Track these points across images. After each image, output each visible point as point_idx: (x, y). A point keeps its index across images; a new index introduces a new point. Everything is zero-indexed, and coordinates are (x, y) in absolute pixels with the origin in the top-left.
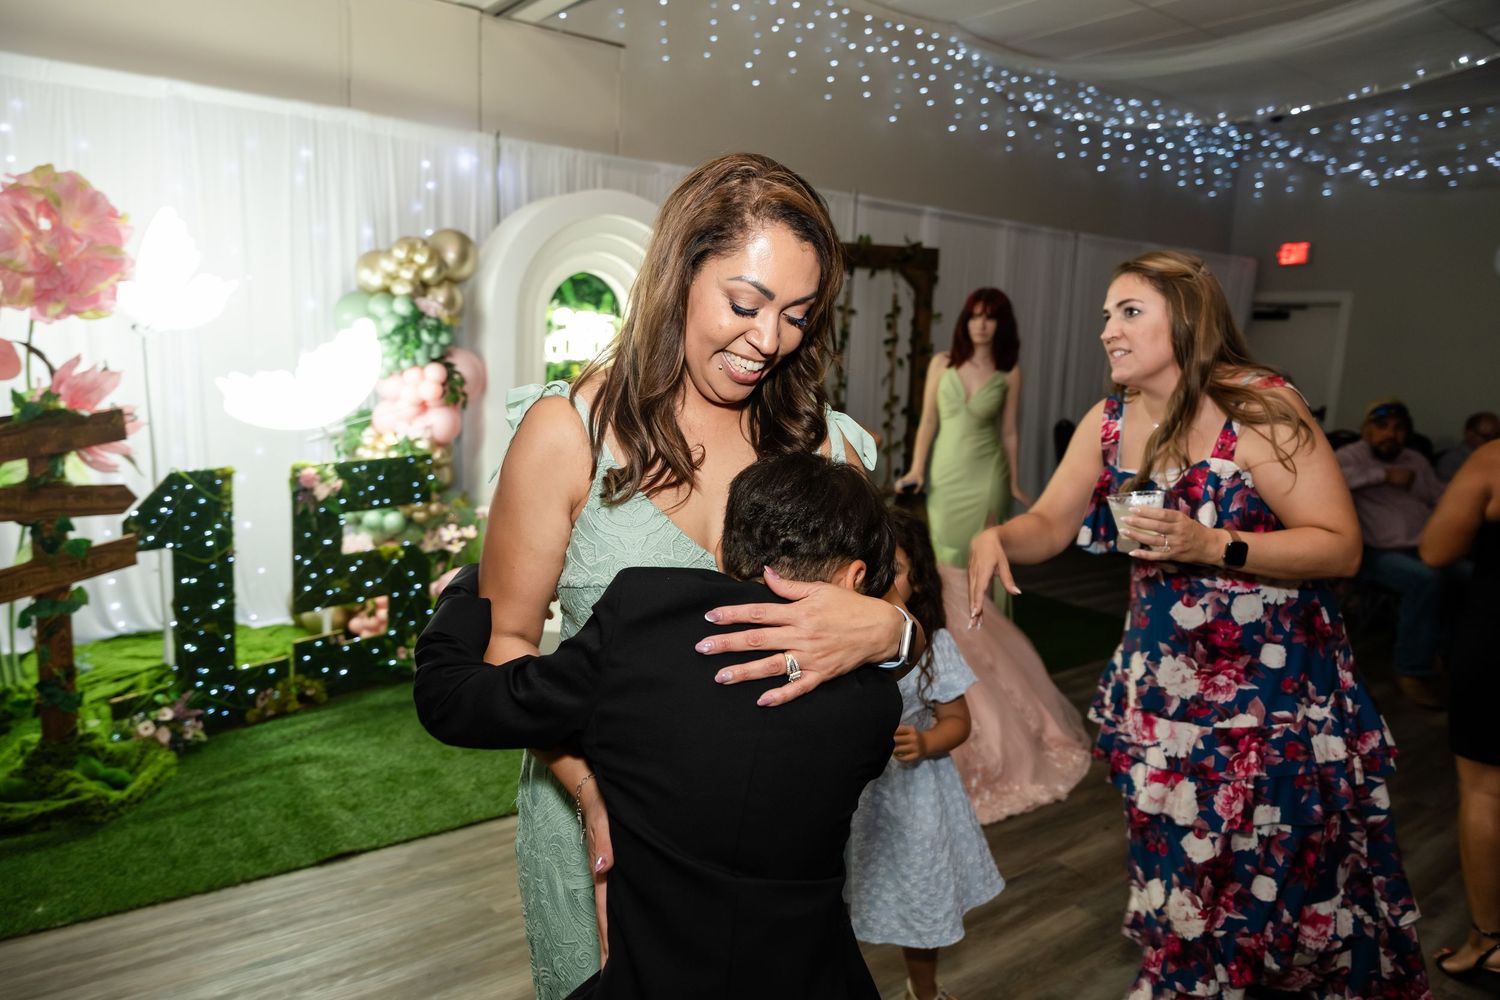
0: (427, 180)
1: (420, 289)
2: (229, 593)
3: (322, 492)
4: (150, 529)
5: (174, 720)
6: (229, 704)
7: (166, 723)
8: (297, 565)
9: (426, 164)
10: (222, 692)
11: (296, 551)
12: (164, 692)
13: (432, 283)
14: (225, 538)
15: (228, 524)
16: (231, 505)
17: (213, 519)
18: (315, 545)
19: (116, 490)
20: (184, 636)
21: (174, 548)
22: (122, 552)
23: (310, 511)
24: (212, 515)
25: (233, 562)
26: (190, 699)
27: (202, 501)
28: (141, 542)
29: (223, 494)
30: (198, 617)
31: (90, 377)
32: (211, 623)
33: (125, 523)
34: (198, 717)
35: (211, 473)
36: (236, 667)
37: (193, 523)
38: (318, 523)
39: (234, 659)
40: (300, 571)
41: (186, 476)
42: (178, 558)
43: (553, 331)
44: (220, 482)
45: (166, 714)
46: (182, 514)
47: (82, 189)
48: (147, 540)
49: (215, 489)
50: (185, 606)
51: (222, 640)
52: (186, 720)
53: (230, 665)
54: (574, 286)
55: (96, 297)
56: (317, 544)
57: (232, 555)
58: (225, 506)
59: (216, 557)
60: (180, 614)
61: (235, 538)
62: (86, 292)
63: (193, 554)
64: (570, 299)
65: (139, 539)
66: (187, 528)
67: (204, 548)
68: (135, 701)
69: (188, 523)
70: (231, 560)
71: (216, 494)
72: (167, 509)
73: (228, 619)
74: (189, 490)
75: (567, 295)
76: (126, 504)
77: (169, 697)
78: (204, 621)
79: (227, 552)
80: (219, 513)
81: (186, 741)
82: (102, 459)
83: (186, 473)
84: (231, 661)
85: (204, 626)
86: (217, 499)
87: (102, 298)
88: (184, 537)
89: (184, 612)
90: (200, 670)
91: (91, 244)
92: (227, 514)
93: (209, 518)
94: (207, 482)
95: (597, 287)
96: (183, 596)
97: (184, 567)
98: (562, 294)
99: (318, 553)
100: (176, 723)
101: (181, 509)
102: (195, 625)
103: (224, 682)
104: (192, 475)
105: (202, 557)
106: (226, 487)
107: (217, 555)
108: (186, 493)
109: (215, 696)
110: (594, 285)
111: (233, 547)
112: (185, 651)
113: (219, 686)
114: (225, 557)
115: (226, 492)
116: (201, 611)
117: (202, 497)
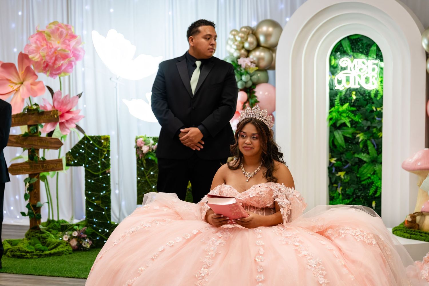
1: (246, 53)
2: (108, 189)
3: (145, 149)
4: (76, 158)
7: (74, 237)
11: (138, 175)
12: (78, 225)
13: (251, 49)
14: (106, 165)
15: (107, 158)
16: (108, 152)
17: (100, 157)
18: (145, 173)
19: (54, 140)
20: (89, 204)
21: (85, 167)
22: (56, 164)
23: (140, 157)
24: (100, 155)
25: (110, 176)
26: (86, 230)
27: (96, 149)
28: (72, 163)
29: (103, 146)
30: (94, 197)
31: (68, 98)
32: (99, 200)
33: (67, 154)
34: (90, 239)
35: (99, 137)
36: (110, 222)
37: (93, 157)
38: (146, 164)
39: (110, 218)
40: (140, 184)
41: (89, 138)
42: (86, 171)
43: (339, 72)
44: (103, 141)
45: (75, 234)
46: (87, 153)
47: (58, 29)
48: (74, 162)
49: (100, 144)
50: (89, 191)
51: (103, 209)
52: (84, 239)
53: (108, 221)
54: (351, 44)
55: (59, 68)
56: (147, 173)
57: (109, 173)
58: (105, 151)
59: (100, 173)
60: (87, 195)
61: (111, 166)
62: (56, 67)
63: (92, 170)
64: (349, 51)
65: (71, 161)
66: (90, 159)
67: (97, 168)
68: (68, 226)
69: (90, 157)
70: (109, 175)
71: (101, 146)
72: (82, 151)
73: (107, 200)
74: (91, 144)
75: (347, 49)
76: (58, 146)
77: (79, 227)
78: (97, 199)
79: (106, 171)
80: (102, 154)
81: (84, 247)
82: (67, 130)
83: (89, 136)
84: (108, 219)
85: (96, 201)
86: (101, 148)
87: (63, 68)
88: (89, 163)
89: (88, 193)
90: (94, 220)
91: (56, 50)
92: (106, 155)
93: (99, 156)
94: (98, 140)
95: (367, 42)
96: (88, 186)
97: (88, 175)
98: (344, 49)
99: (147, 178)
100: (79, 238)
101: (87, 151)
102: (93, 200)
103: (103, 227)
104: (92, 137)
105: (95, 172)
106: (105, 143)
107: (101, 172)
108: (89, 144)
109: (99, 232)
110: (364, 41)
111: (109, 169)
112: (90, 210)
113: (102, 229)
114: (105, 173)
115: (104, 146)
116: (96, 195)
117: (96, 147)
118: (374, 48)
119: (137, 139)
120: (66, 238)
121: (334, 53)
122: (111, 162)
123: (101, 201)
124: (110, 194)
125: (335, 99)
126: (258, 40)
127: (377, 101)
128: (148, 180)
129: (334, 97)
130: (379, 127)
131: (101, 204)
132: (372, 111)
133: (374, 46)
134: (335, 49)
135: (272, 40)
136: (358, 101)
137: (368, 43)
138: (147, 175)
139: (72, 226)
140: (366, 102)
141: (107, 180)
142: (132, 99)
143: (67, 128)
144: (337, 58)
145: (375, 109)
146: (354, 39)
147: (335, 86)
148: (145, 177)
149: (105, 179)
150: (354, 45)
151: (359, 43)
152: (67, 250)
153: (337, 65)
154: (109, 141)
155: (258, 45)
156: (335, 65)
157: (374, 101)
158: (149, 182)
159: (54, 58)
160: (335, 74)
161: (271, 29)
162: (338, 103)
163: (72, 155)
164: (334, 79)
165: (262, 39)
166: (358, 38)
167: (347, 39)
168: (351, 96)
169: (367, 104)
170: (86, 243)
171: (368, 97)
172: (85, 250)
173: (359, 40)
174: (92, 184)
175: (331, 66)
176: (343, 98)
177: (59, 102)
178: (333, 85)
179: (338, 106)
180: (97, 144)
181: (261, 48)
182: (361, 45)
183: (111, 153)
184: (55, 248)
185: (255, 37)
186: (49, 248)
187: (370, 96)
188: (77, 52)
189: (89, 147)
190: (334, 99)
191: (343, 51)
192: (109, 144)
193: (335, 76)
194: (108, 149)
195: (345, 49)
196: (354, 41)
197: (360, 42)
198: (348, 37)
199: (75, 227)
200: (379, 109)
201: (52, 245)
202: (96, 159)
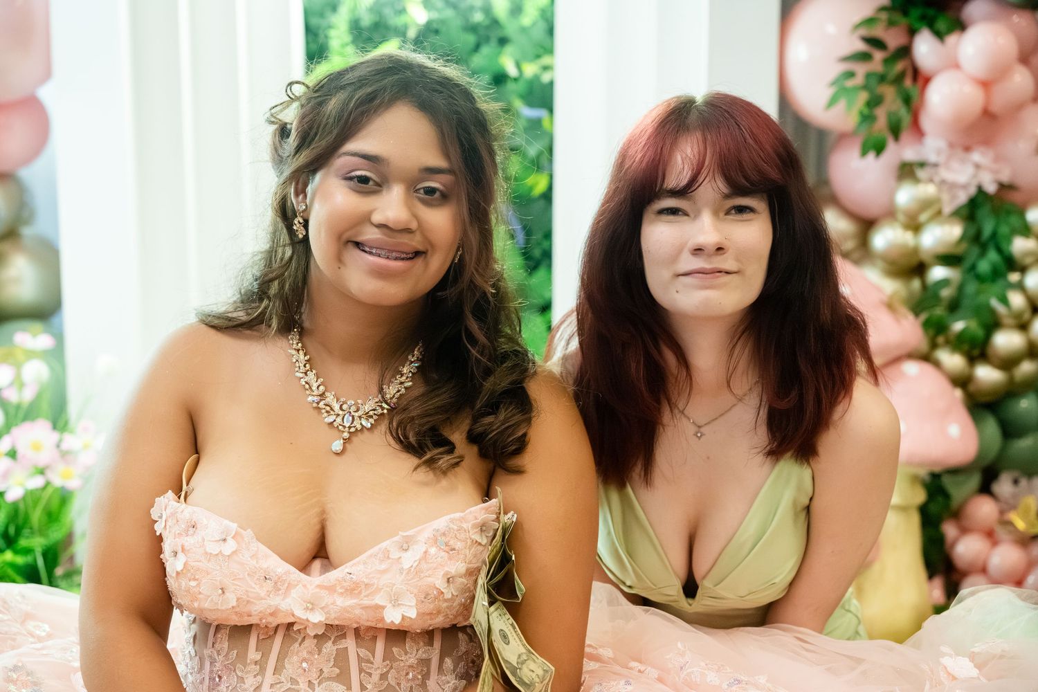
125: (330, 27)
127: (524, 30)
129: (321, 15)
130: (532, 151)
132: (500, 79)
136: (437, 32)
140: (471, 39)
145: (512, 71)
157: (510, 29)
162: (344, 45)
168: (402, 11)
169: (477, 48)
171: (478, 17)
176: (367, 20)
179: (342, 54)
187: (487, 10)
190: (323, 23)
200: (530, 70)
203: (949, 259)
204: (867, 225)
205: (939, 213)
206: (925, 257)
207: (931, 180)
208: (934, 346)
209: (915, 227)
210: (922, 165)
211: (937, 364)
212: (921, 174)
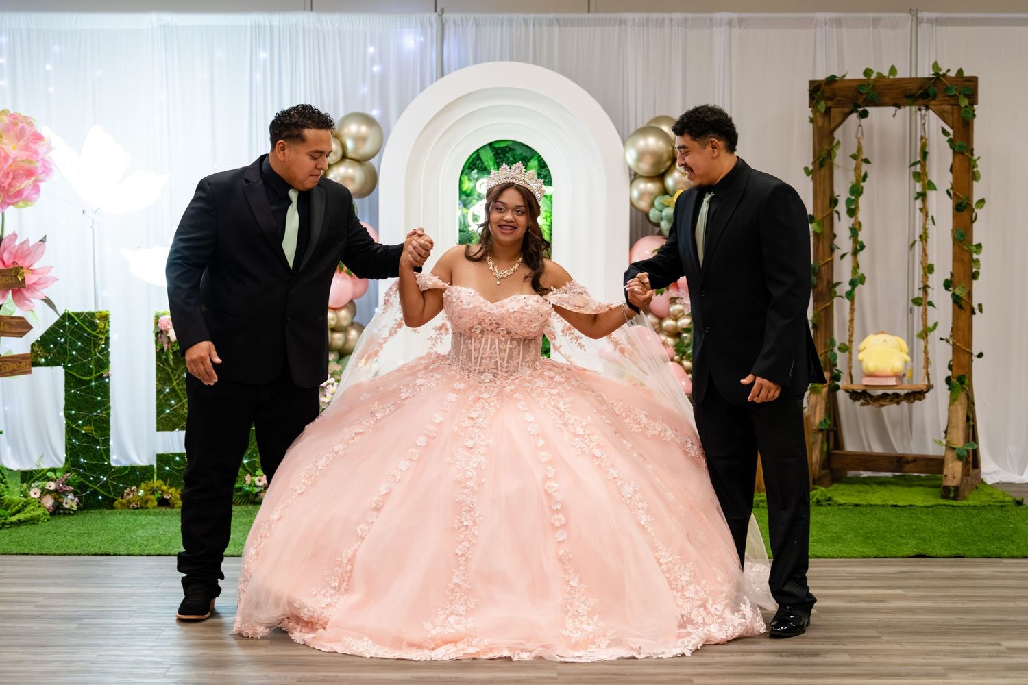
0: (372, 65)
2: (105, 405)
4: (49, 351)
5: (56, 491)
6: (102, 492)
7: (49, 492)
8: (159, 392)
9: (371, 50)
10: (97, 480)
11: (159, 380)
12: (54, 470)
14: (103, 364)
15: (105, 351)
16: (107, 339)
17: (92, 349)
18: (172, 377)
19: (16, 320)
20: (71, 432)
21: (65, 367)
22: (20, 363)
23: (166, 348)
24: (92, 345)
25: (109, 382)
26: (69, 478)
27: (86, 335)
28: (43, 360)
29: (99, 330)
30: (81, 419)
31: (26, 246)
32: (91, 426)
33: (33, 345)
34: (75, 494)
35: (92, 315)
36: (109, 464)
37: (79, 350)
38: (173, 359)
39: (108, 456)
40: (161, 396)
41: (73, 315)
42: (66, 373)
43: (474, 201)
44: (98, 321)
45: (52, 486)
46: (70, 342)
47: (15, 125)
48: (46, 359)
49: (94, 326)
50: (72, 410)
51: (98, 440)
52: (65, 493)
53: (105, 461)
54: (495, 155)
55: (19, 193)
56: (174, 376)
57: (108, 377)
58: (101, 339)
59: (93, 377)
60: (68, 416)
61: (110, 365)
62: (13, 191)
63: (77, 373)
64: (492, 168)
65: (41, 357)
66: (74, 353)
67: (86, 370)
68: (34, 473)
69: (75, 350)
70: (107, 380)
71: (94, 330)
72: (61, 339)
73: (103, 425)
74: (76, 326)
75: (488, 164)
76: (24, 331)
77: (55, 475)
78: (86, 424)
79: (102, 374)
80: (96, 345)
81: (65, 509)
82: (27, 302)
83: (73, 313)
84: (105, 458)
85: (85, 428)
86: (95, 333)
87: (25, 193)
88: (73, 359)
89: (71, 414)
90: (82, 460)
91: (15, 160)
92: (103, 346)
93: (91, 347)
94: (88, 321)
95: (522, 154)
96: (71, 403)
97: (70, 381)
98: (483, 164)
99: (175, 383)
100: (58, 493)
101: (70, 339)
102: (78, 426)
103: (98, 473)
104: (78, 315)
105: (83, 376)
106: (102, 325)
107: (94, 375)
108: (73, 327)
109: (90, 482)
110: (519, 151)
111: (109, 370)
112: (72, 444)
113: (95, 476)
114: (101, 377)
115: (101, 329)
116: (84, 416)
117: (86, 331)
118: (534, 163)
119: (157, 318)
120: (35, 493)
121: (467, 170)
122: (112, 358)
123: (94, 426)
124: (108, 414)
126: (344, 147)
128: (176, 388)
131: (94, 433)
133: (535, 160)
134: (468, 164)
135: (367, 148)
137: (524, 154)
138: (176, 380)
139: (42, 473)
141: (104, 389)
142: (139, 247)
143: (26, 299)
144: (471, 178)
146: (499, 148)
147: (469, 226)
148: (172, 383)
149: (100, 387)
150: (500, 158)
151: (507, 155)
152: (44, 514)
153: (471, 191)
154: (109, 322)
155: (344, 157)
156: (468, 192)
158: (179, 391)
159: (11, 176)
160: (469, 206)
161: (364, 129)
163: (43, 347)
164: (467, 213)
165: (350, 144)
166: (506, 147)
167: (488, 148)
170: (69, 501)
172: (68, 513)
173: (508, 149)
174: (78, 397)
175: (461, 192)
177: (11, 253)
178: (464, 224)
180: (87, 326)
181: (347, 160)
182: (511, 158)
183: (111, 342)
184: (19, 511)
185: (338, 141)
186: (9, 511)
188: (48, 165)
189: (72, 333)
191: (482, 167)
192: (108, 325)
193: (468, 209)
194: (106, 335)
195: (486, 164)
196: (500, 151)
197: (510, 153)
198: (490, 144)
199: (50, 474)
201: (15, 506)
202: (86, 353)
203: (687, 330)
204: (661, 319)
205: (684, 315)
206: (679, 330)
207: (681, 304)
208: (682, 358)
209: (676, 319)
210: (677, 298)
211: (681, 365)
212: (677, 301)
